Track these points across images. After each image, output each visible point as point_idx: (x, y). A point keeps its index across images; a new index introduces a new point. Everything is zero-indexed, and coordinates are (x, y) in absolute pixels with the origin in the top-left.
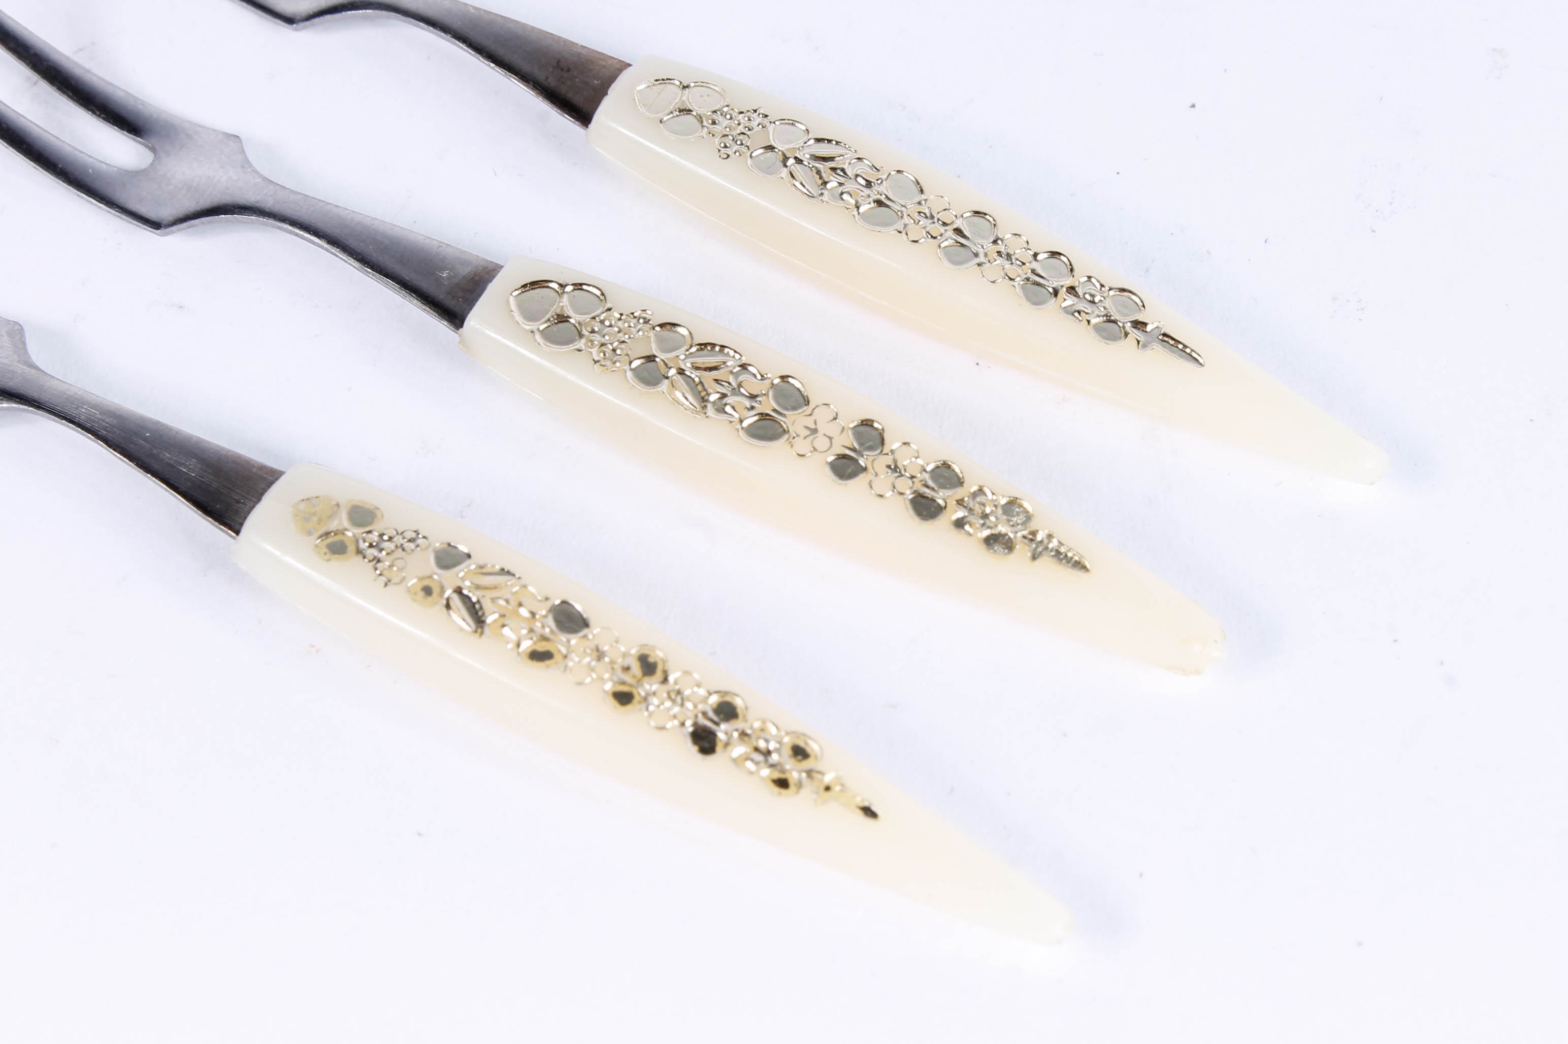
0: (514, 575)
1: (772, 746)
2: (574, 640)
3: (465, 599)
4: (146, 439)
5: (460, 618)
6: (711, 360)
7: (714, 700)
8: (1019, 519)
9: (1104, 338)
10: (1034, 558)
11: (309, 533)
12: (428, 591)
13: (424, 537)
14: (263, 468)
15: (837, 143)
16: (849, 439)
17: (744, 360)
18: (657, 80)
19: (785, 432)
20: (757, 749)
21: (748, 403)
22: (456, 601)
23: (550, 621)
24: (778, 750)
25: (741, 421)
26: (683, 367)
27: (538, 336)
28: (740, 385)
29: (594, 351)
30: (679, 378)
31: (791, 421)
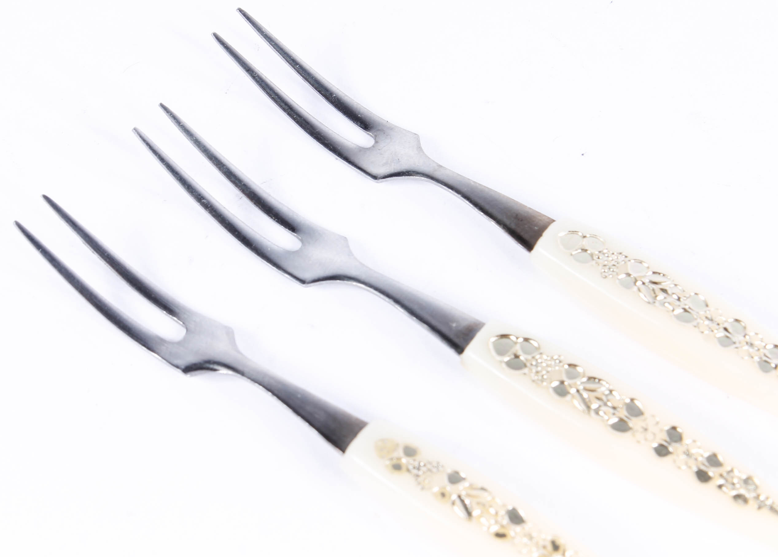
0: (487, 491)
2: (518, 527)
3: (462, 501)
4: (298, 398)
5: (459, 510)
6: (591, 386)
8: (752, 487)
10: (760, 508)
11: (383, 457)
12: (443, 495)
13: (443, 466)
14: (357, 419)
15: (664, 275)
16: (665, 436)
17: (611, 388)
18: (570, 232)
19: (630, 428)
21: (612, 411)
22: (458, 502)
23: (507, 517)
25: (608, 420)
26: (579, 388)
27: (504, 366)
28: (608, 400)
29: (533, 375)
30: (577, 395)
31: (634, 422)
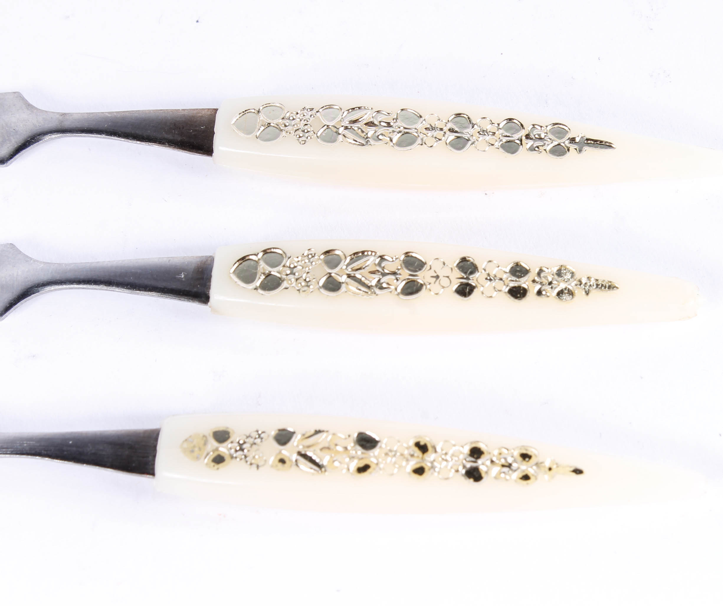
0: (323, 431)
1: (510, 460)
2: (376, 451)
3: (305, 456)
4: (71, 446)
5: (305, 465)
6: (361, 262)
7: (466, 450)
8: (568, 277)
9: (558, 156)
10: (587, 293)
11: (198, 458)
12: (282, 461)
13: (263, 432)
14: (145, 432)
15: (359, 108)
16: (458, 273)
17: (379, 254)
18: (240, 114)
19: (422, 285)
20: (503, 466)
21: (393, 277)
22: (301, 460)
23: (359, 448)
24: (515, 461)
25: (396, 289)
26: (348, 273)
27: (260, 291)
28: (383, 268)
29: (294, 285)
30: (349, 280)
31: (422, 277)
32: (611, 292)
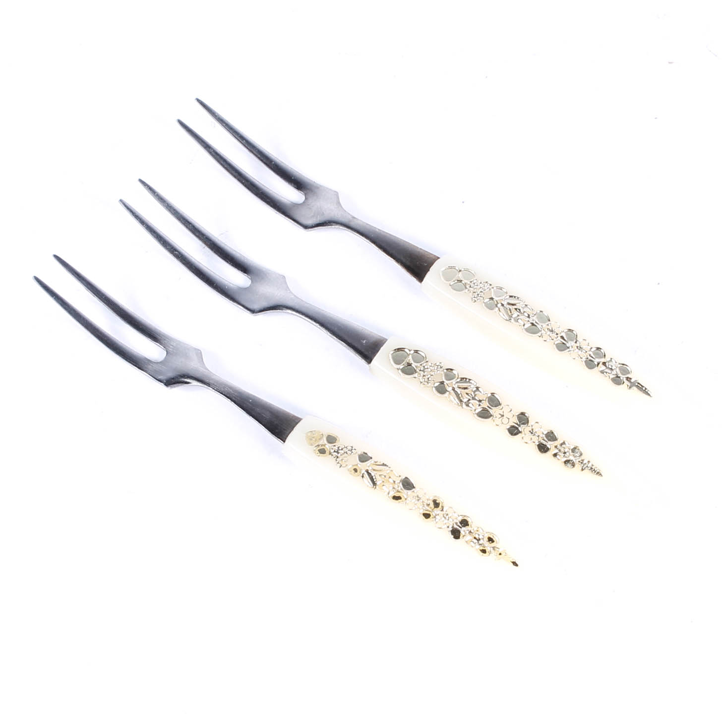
0: (388, 466)
1: (481, 537)
2: (410, 492)
3: (369, 474)
4: (250, 402)
5: (367, 482)
6: (465, 385)
7: (460, 519)
8: (578, 455)
9: (615, 384)
10: (582, 470)
11: (312, 445)
12: (356, 470)
13: (355, 449)
14: (294, 416)
15: (518, 298)
16: (516, 420)
17: (478, 386)
18: (449, 267)
19: (491, 415)
20: (475, 538)
21: (478, 403)
22: (366, 475)
23: (401, 485)
24: (483, 539)
25: (475, 410)
26: (454, 387)
27: (400, 371)
28: (475, 395)
29: (421, 378)
30: (452, 391)
31: (494, 411)
32: (598, 477)
